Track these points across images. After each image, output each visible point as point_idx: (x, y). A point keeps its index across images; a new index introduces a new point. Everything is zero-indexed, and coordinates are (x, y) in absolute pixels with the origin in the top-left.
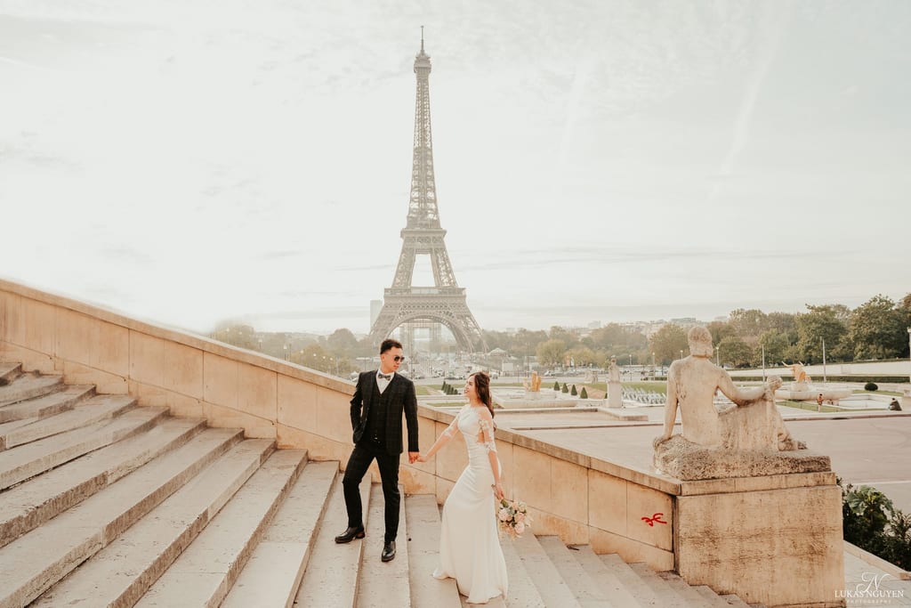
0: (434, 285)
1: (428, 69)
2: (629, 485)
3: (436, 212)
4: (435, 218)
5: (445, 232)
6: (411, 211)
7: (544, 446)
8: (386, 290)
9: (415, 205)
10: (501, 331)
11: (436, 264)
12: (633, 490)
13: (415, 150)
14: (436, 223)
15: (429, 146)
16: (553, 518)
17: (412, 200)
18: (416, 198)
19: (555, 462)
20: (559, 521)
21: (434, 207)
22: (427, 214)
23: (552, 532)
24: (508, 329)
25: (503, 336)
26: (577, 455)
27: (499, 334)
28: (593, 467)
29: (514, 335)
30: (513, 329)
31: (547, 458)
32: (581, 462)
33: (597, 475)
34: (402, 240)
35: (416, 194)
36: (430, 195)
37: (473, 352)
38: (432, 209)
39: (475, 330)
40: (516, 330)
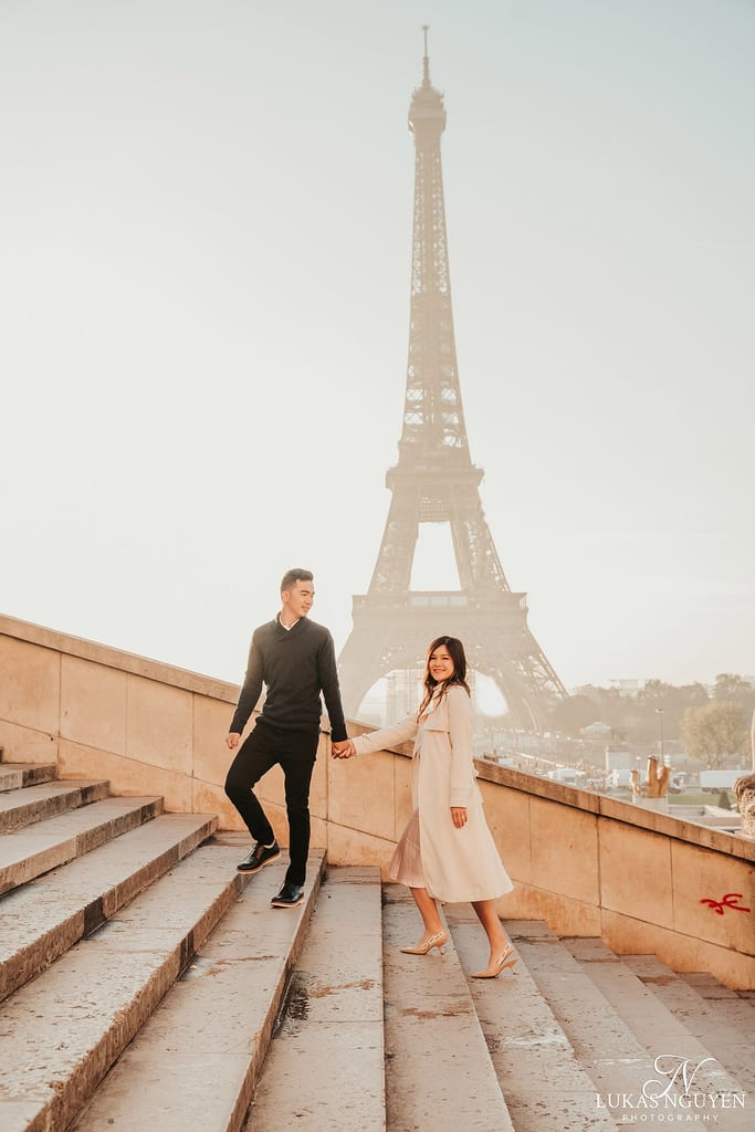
0: (457, 587)
1: (440, 123)
2: (676, 847)
3: (460, 431)
4: (459, 445)
5: (481, 473)
6: (407, 429)
7: (514, 778)
8: (356, 599)
9: (416, 419)
10: (607, 686)
11: (461, 543)
12: (684, 854)
13: (414, 299)
14: (462, 454)
15: (444, 290)
16: (535, 893)
17: (409, 407)
18: (416, 402)
19: (537, 804)
20: (544, 898)
21: (456, 420)
22: (442, 436)
23: (533, 915)
24: (622, 682)
25: (610, 695)
26: (574, 793)
27: (601, 691)
28: (605, 813)
29: (634, 695)
30: (636, 681)
31: (524, 798)
32: (583, 804)
33: (615, 828)
34: (389, 494)
35: (417, 395)
36: (449, 395)
37: (544, 730)
38: (451, 426)
39: (550, 684)
40: (641, 685)
